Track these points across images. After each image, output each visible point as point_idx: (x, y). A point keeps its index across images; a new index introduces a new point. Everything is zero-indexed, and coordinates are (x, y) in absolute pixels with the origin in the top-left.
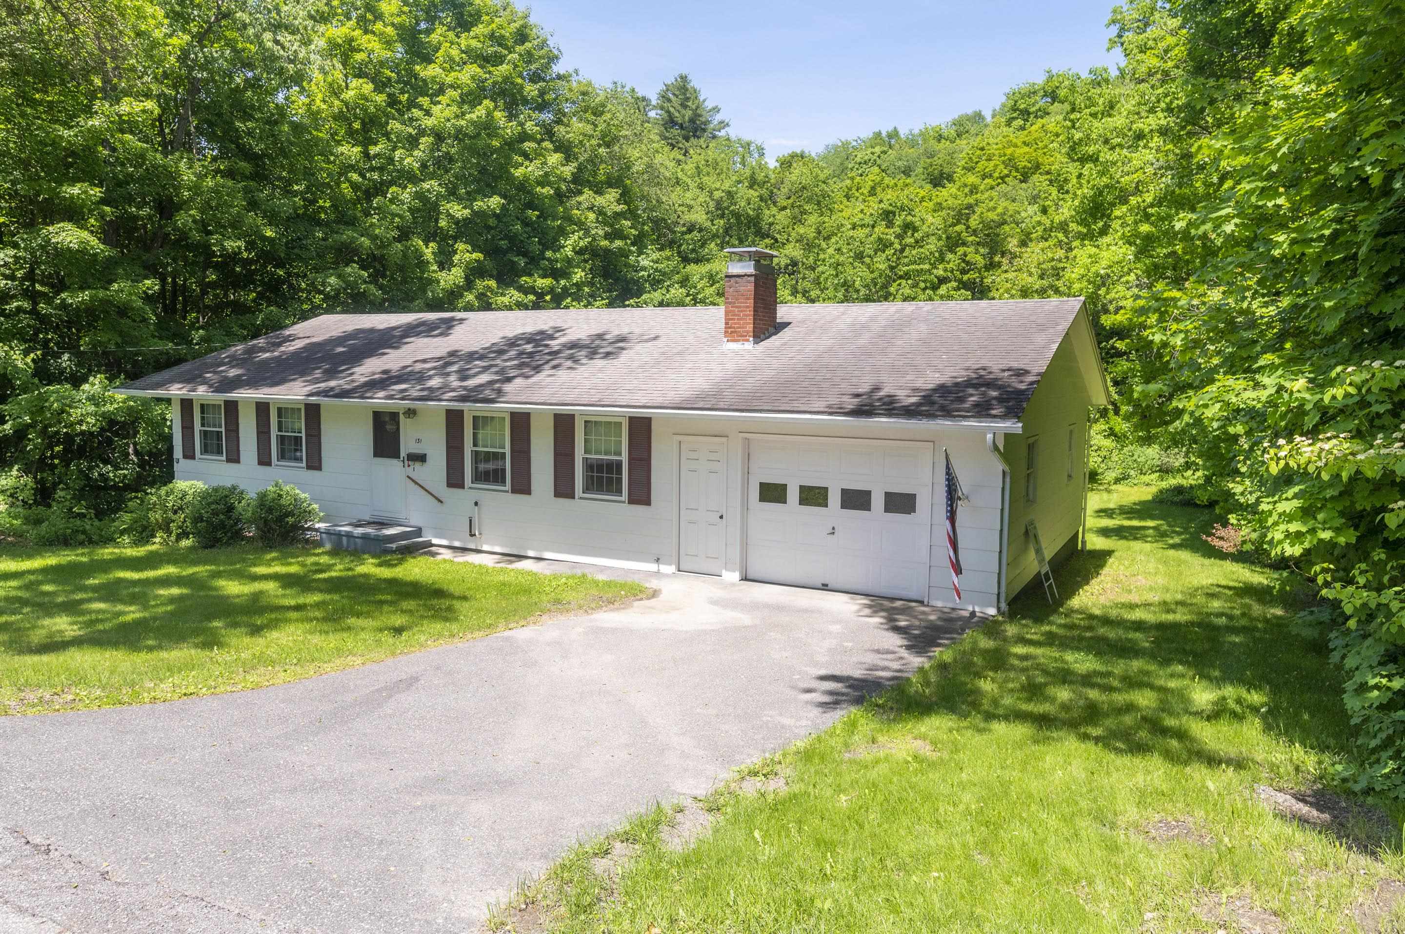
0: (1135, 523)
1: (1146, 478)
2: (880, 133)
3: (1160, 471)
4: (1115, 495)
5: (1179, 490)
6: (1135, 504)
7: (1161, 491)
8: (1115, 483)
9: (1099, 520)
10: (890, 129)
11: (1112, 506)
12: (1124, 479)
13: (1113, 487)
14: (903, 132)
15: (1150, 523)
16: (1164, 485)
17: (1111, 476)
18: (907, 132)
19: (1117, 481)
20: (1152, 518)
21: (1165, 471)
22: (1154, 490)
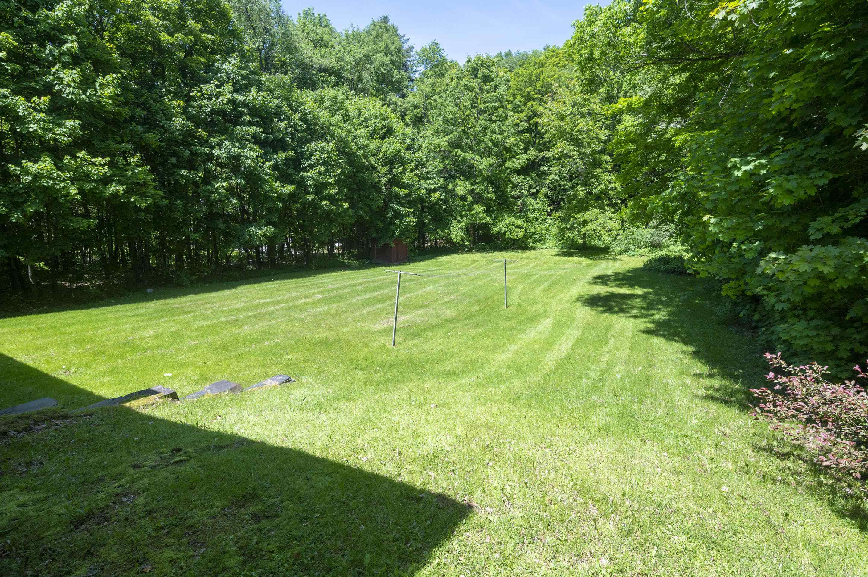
0: (625, 290)
1: (641, 251)
2: (501, 53)
3: (651, 246)
4: (618, 262)
5: (665, 260)
6: (629, 271)
7: (650, 261)
8: (620, 254)
9: (594, 286)
10: (507, 51)
11: (609, 273)
12: (626, 251)
13: (618, 257)
14: (514, 52)
15: (639, 291)
16: (655, 255)
17: (617, 249)
18: (516, 52)
19: (621, 253)
20: (642, 286)
21: (655, 246)
22: (646, 259)
